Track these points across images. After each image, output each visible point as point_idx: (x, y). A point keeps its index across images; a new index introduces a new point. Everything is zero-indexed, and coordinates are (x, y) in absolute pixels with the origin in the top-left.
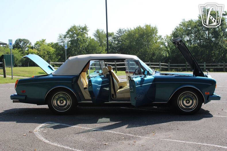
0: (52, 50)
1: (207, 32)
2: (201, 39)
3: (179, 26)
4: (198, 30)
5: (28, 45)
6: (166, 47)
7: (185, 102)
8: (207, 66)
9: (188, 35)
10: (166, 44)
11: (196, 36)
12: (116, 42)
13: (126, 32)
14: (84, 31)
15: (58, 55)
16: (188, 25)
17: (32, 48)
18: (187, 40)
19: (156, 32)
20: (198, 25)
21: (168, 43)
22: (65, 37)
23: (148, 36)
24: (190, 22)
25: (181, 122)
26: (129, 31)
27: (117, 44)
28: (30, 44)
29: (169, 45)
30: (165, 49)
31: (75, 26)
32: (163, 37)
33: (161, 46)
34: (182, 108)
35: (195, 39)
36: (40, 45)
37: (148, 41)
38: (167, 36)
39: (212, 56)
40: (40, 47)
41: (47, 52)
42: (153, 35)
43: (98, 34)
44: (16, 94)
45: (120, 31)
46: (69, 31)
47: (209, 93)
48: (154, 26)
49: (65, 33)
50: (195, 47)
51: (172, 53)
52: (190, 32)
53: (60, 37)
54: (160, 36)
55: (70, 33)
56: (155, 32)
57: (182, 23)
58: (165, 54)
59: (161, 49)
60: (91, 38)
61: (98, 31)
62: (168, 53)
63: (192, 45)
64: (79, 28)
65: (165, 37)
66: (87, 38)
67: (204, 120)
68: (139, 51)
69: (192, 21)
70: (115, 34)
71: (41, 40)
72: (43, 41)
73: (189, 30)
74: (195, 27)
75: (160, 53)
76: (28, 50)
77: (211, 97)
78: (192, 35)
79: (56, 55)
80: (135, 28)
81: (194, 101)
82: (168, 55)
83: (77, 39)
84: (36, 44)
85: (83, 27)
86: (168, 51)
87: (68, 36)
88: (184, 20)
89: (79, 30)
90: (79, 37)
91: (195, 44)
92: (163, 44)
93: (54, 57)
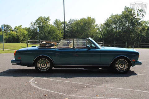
0: (26, 32)
1: (127, 23)
2: (123, 27)
3: (109, 18)
4: (122, 21)
5: (10, 29)
6: (101, 32)
7: (120, 66)
8: (127, 44)
9: (115, 24)
10: (101, 29)
11: (120, 25)
12: (68, 28)
13: (75, 22)
14: (47, 20)
15: (30, 35)
16: (115, 17)
17: (13, 31)
18: (114, 28)
19: (95, 22)
20: (122, 18)
21: (102, 29)
22: (34, 24)
23: (89, 25)
24: (117, 16)
25: (118, 78)
26: (77, 21)
27: (69, 29)
28: (11, 28)
29: (102, 31)
30: (100, 33)
31: (41, 17)
32: (99, 25)
33: (98, 31)
34: (118, 69)
35: (119, 27)
36: (18, 29)
37: (89, 28)
38: (101, 24)
39: (130, 38)
40: (18, 30)
41: (23, 33)
42: (93, 24)
43: (57, 22)
44: (15, 60)
45: (71, 21)
46: (37, 20)
47: (135, 60)
48: (93, 18)
49: (34, 22)
50: (119, 32)
51: (104, 36)
52: (116, 22)
53: (32, 24)
54: (97, 25)
55: (38, 21)
56: (93, 22)
57: (111, 16)
58: (100, 36)
59: (97, 33)
60: (52, 25)
61: (56, 21)
62: (102, 35)
63: (117, 31)
64: (44, 18)
65: (100, 25)
66: (49, 25)
67: (132, 77)
68: (83, 34)
69: (117, 15)
70: (67, 23)
71: (19, 26)
72: (20, 26)
73: (115, 21)
74: (120, 19)
75: (97, 35)
76: (10, 32)
77: (136, 63)
78: (118, 24)
79: (29, 36)
80: (81, 19)
81: (126, 65)
82: (101, 37)
83: (43, 25)
84: (15, 28)
85: (47, 17)
86: (102, 34)
87: (37, 23)
88: (112, 14)
89: (44, 19)
90: (44, 24)
91: (119, 30)
92: (98, 29)
93: (27, 37)
